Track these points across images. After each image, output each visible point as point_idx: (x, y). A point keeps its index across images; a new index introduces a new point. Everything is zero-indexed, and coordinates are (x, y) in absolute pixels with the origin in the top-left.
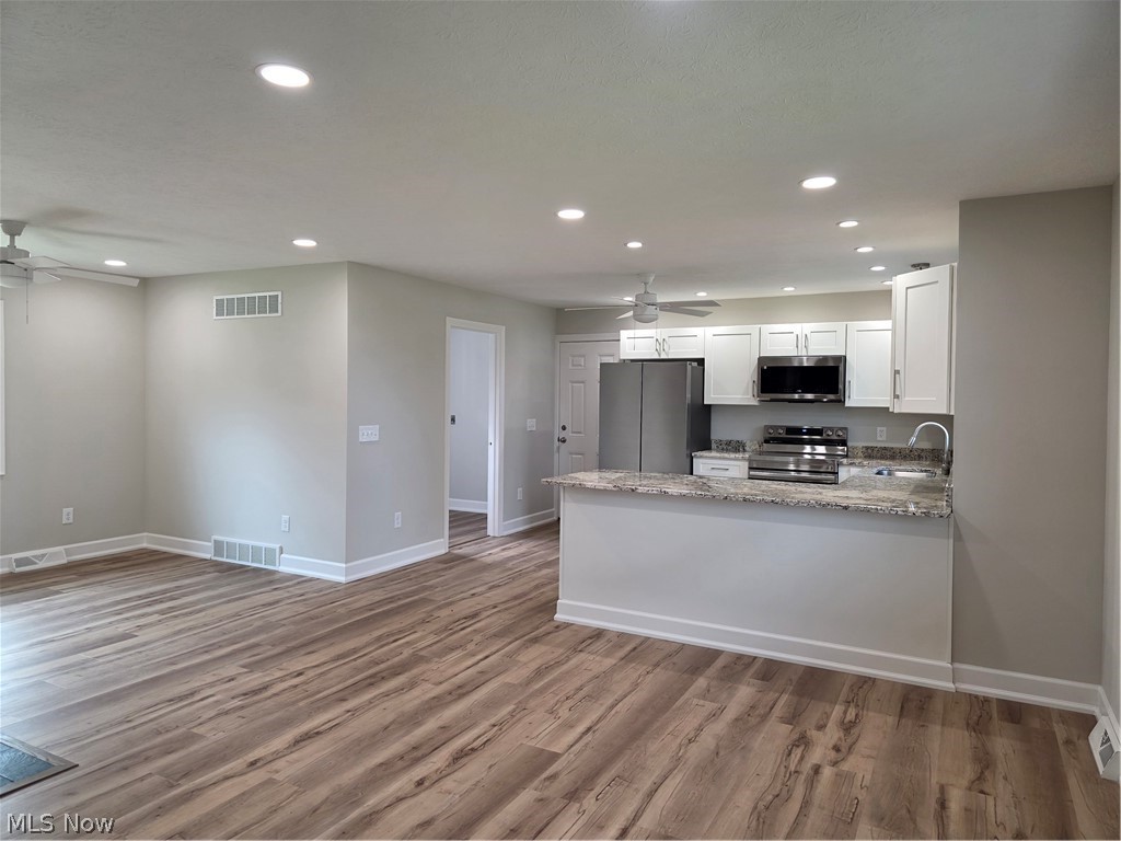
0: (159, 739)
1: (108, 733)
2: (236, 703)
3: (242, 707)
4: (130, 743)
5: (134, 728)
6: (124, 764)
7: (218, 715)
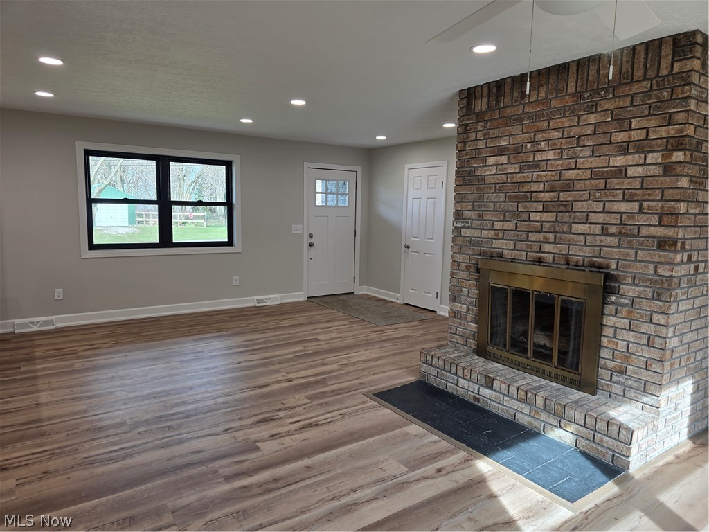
0: (327, 400)
1: (351, 409)
2: (281, 414)
3: (280, 410)
4: (340, 401)
5: (339, 410)
6: (342, 391)
7: (294, 408)
